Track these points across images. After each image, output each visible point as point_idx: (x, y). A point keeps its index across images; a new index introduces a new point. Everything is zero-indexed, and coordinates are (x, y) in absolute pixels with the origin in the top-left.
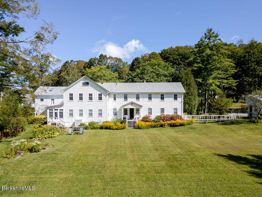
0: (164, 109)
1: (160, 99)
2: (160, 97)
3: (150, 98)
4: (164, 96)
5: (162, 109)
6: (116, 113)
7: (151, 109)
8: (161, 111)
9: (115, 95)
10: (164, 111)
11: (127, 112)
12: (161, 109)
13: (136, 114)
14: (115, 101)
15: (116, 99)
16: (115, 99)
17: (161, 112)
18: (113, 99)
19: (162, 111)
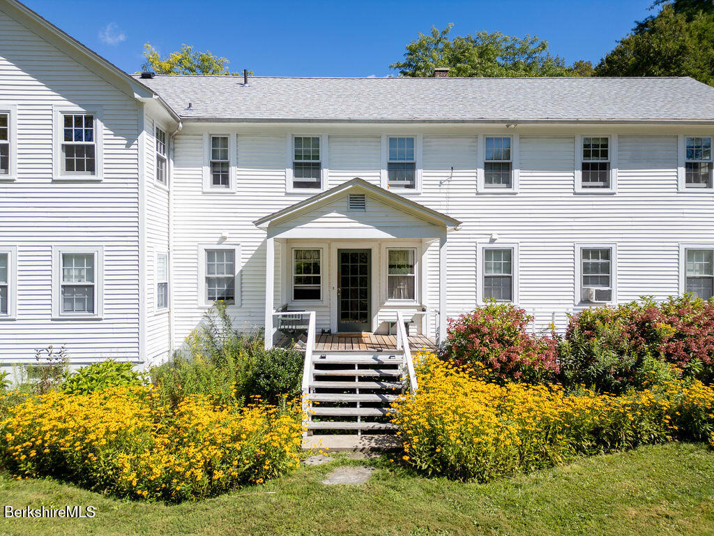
0: (606, 254)
1: (579, 174)
2: (580, 159)
3: (499, 170)
4: (605, 154)
5: (595, 253)
6: (231, 282)
7: (508, 254)
8: (586, 268)
9: (219, 144)
10: (606, 268)
11: (317, 280)
12: (586, 253)
13: (391, 295)
14: (221, 188)
15: (234, 172)
16: (220, 176)
17: (586, 281)
18: (207, 171)
19: (595, 268)
